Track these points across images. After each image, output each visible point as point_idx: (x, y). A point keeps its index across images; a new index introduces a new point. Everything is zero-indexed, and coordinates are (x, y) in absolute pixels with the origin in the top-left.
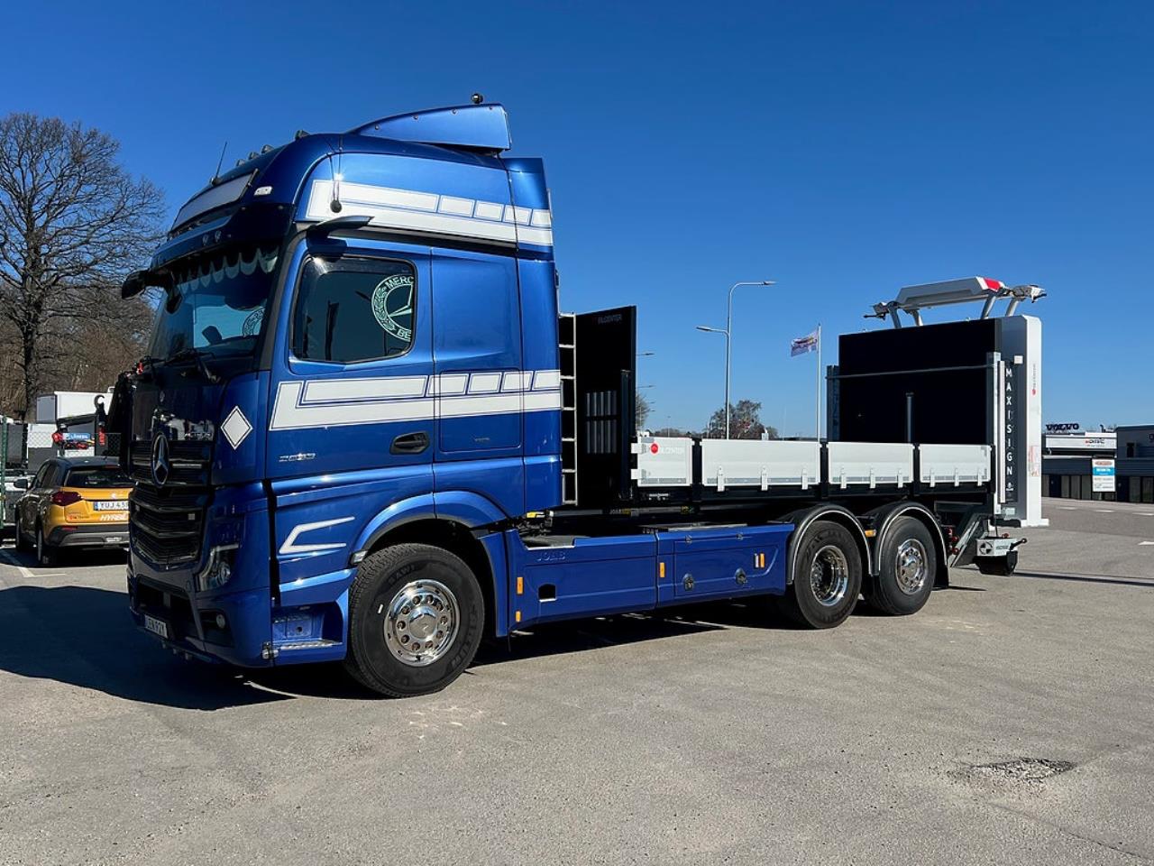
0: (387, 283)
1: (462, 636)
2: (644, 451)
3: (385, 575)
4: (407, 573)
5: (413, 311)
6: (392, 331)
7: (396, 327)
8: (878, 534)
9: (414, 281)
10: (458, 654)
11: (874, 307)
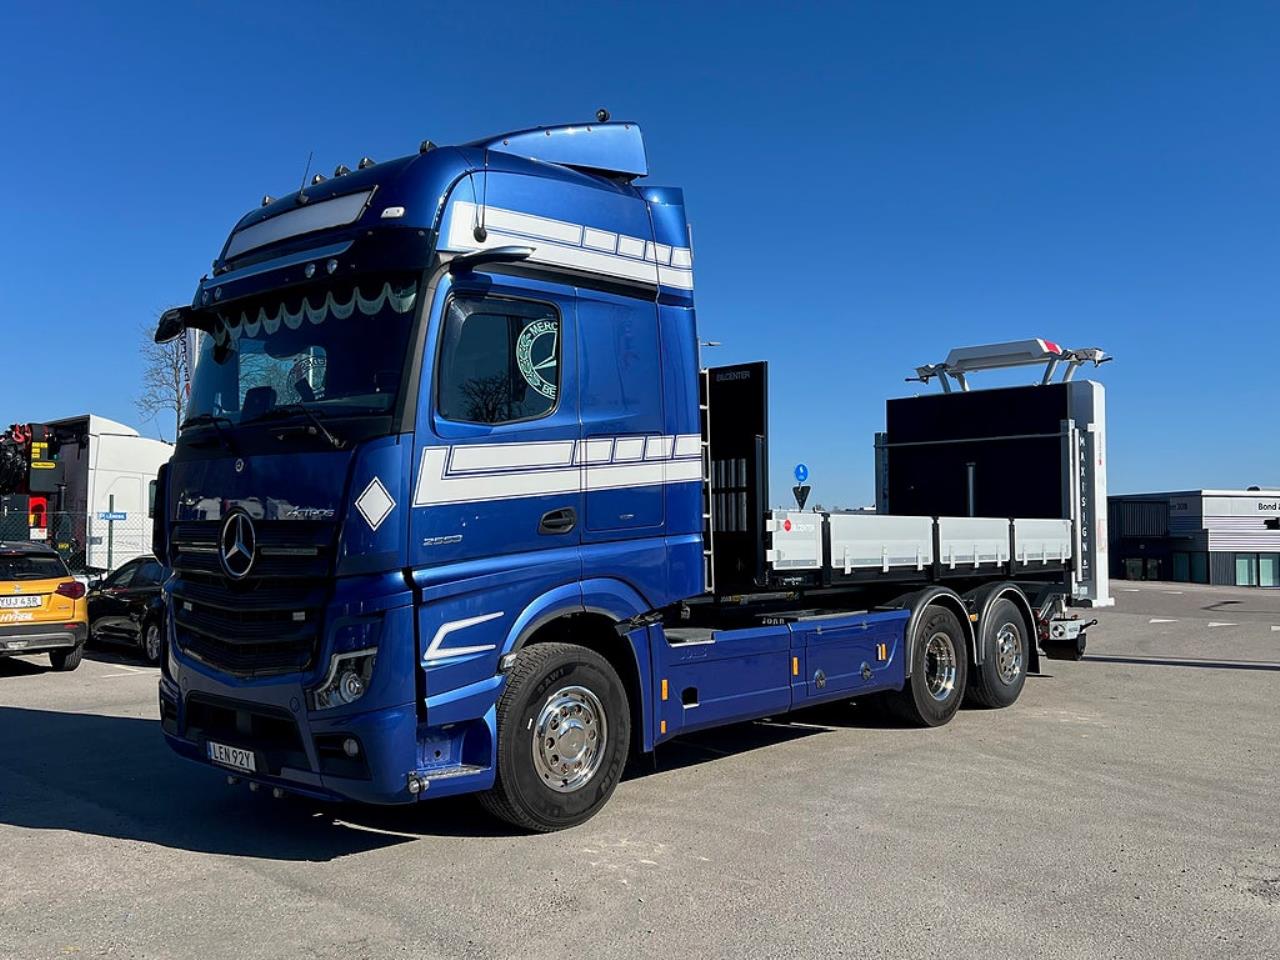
0: (531, 329)
1: (610, 752)
2: (778, 528)
3: (534, 682)
4: (556, 679)
5: (558, 363)
6: (537, 387)
7: (541, 382)
8: (980, 617)
9: (557, 326)
10: (608, 774)
11: (918, 370)
